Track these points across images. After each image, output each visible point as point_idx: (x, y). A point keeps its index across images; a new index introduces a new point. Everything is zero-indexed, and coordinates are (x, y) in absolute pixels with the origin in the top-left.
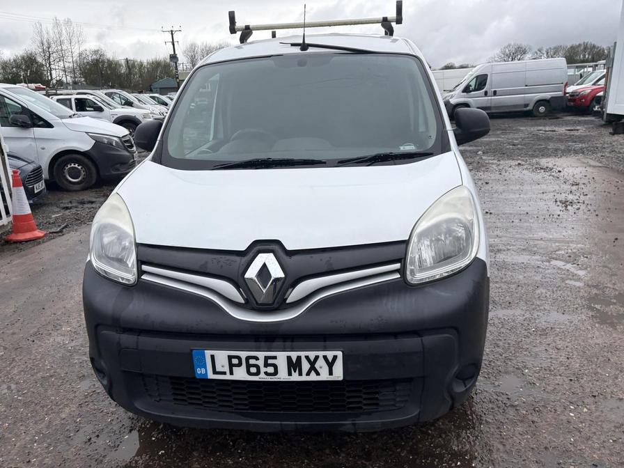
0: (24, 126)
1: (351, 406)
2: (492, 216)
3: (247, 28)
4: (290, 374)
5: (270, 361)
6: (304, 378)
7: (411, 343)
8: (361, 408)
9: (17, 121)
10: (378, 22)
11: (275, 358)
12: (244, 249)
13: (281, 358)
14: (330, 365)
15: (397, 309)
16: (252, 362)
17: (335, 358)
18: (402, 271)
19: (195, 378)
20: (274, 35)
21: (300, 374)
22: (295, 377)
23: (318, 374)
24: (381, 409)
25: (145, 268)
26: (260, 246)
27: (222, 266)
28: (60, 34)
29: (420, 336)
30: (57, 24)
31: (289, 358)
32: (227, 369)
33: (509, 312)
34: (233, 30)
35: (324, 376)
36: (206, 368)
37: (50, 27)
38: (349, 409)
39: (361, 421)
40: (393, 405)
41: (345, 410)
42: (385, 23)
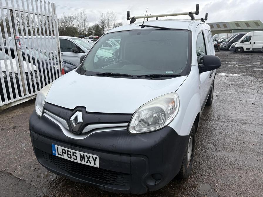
0: (76, 52)
1: (106, 179)
2: (255, 105)
3: (133, 18)
4: (81, 161)
5: (74, 154)
6: (85, 163)
7: (125, 158)
8: (109, 181)
9: (74, 50)
10: (187, 14)
11: (76, 153)
12: (73, 109)
13: (78, 153)
14: (95, 160)
15: (121, 143)
16: (69, 153)
17: (96, 158)
18: (128, 127)
19: (52, 154)
20: (157, 19)
21: (84, 162)
22: (83, 162)
23: (90, 163)
24: (117, 184)
25: (45, 111)
26: (79, 108)
27: (64, 114)
28: (109, 17)
29: (131, 156)
30: (108, 13)
31: (80, 154)
32: (61, 154)
33: (230, 154)
34: (128, 19)
35: (92, 164)
36: (56, 151)
37: (106, 15)
38: (105, 180)
39: (107, 187)
40: (122, 183)
41: (103, 180)
42: (191, 14)
